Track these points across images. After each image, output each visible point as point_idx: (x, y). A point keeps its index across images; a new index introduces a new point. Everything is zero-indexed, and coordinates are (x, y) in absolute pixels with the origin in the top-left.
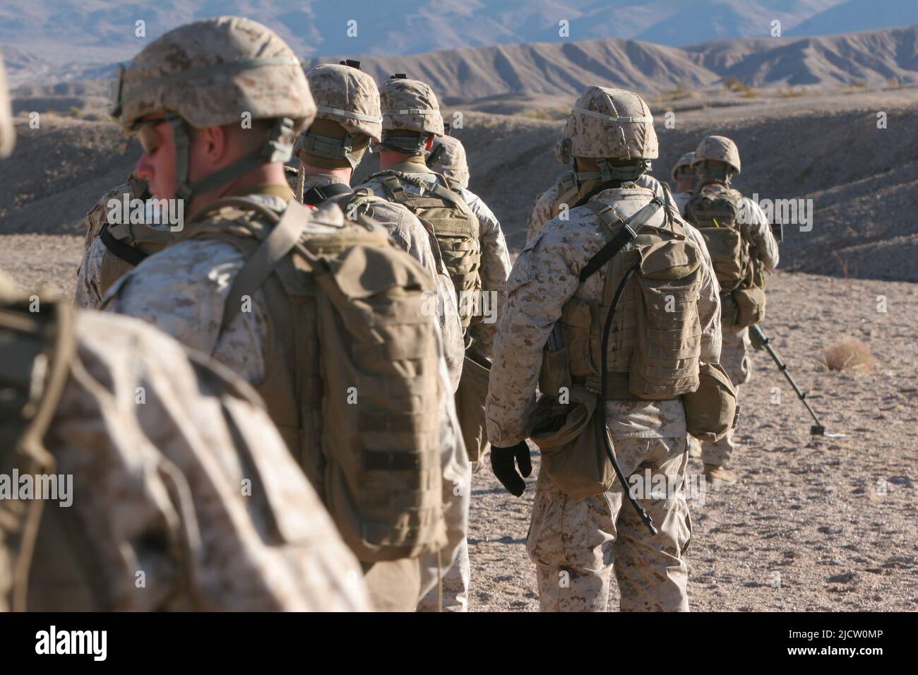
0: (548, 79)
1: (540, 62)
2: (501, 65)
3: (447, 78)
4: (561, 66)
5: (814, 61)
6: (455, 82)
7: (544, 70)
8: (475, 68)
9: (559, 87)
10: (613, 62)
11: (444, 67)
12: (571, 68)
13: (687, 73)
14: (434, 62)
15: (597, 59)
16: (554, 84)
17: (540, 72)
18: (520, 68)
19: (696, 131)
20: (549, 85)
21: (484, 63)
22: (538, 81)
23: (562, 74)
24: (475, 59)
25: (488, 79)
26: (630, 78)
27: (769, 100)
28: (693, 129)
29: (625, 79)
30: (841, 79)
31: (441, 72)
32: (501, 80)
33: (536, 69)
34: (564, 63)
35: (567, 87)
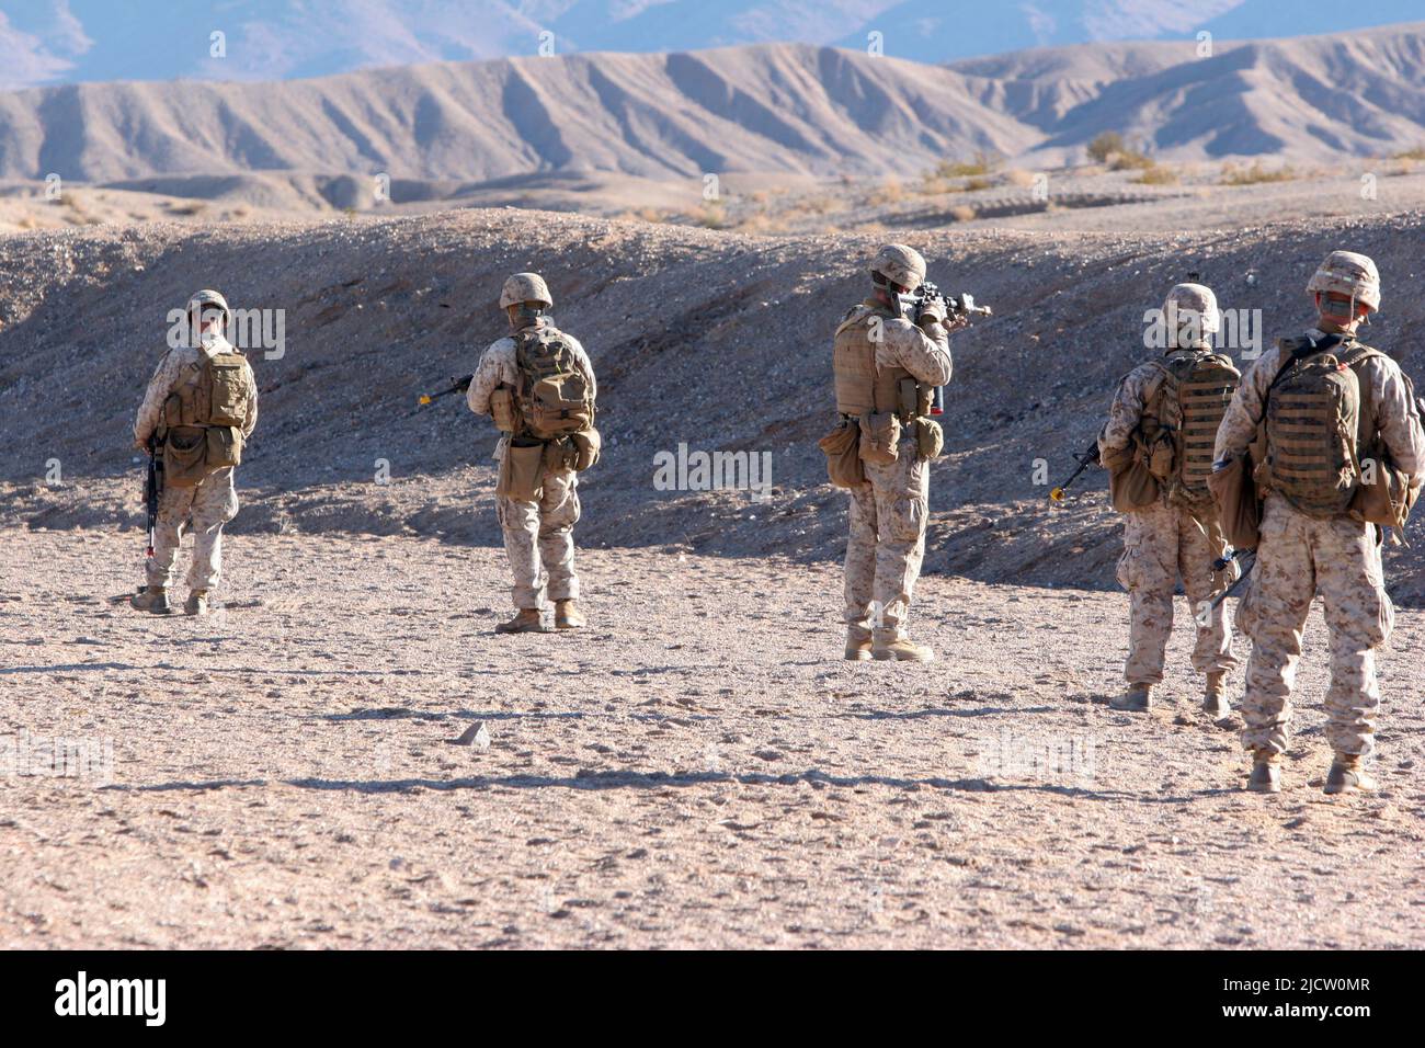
0: (630, 138)
1: (612, 98)
2: (519, 105)
3: (388, 136)
4: (663, 109)
5: (1268, 98)
6: (409, 143)
7: (622, 118)
8: (454, 112)
9: (657, 158)
10: (786, 98)
11: (382, 109)
12: (686, 113)
13: (965, 127)
14: (356, 95)
15: (748, 91)
16: (646, 151)
17: (613, 123)
18: (567, 113)
19: (1106, 263)
20: (633, 156)
21: (477, 98)
22: (606, 143)
23: (664, 126)
24: (455, 91)
25: (487, 138)
26: (827, 138)
27: (1203, 191)
28: (1100, 255)
29: (815, 139)
30: (1334, 142)
31: (374, 119)
32: (519, 142)
33: (601, 112)
34: (671, 100)
35: (677, 157)
